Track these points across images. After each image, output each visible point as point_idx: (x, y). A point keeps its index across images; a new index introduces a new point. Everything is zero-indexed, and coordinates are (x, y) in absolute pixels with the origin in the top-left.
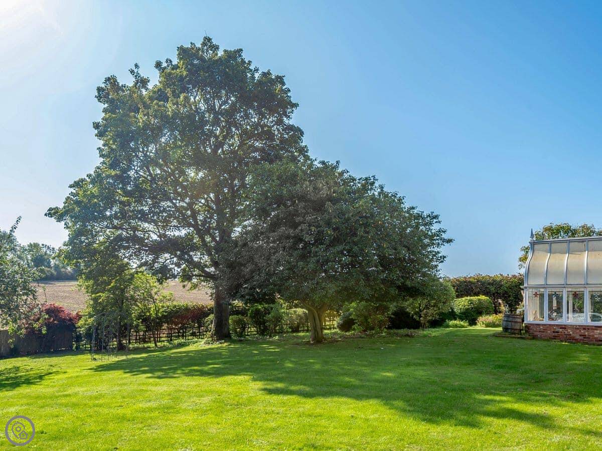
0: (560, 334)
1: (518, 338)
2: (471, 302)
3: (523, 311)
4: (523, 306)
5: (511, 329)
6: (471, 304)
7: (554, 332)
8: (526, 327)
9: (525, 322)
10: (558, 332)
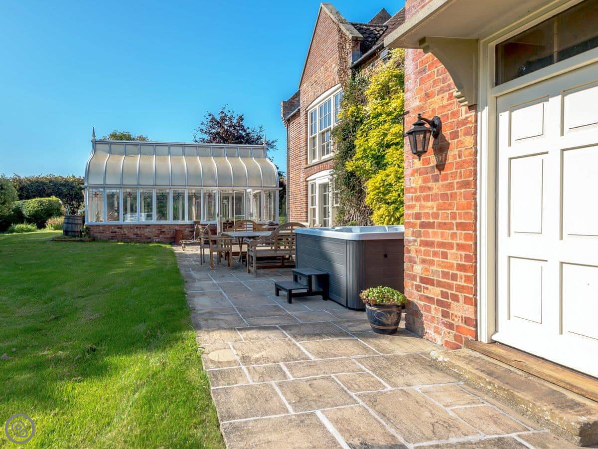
0: (117, 234)
1: (78, 241)
2: (41, 204)
3: (84, 212)
4: (84, 207)
5: (72, 231)
6: (40, 205)
7: (112, 232)
8: (87, 228)
9: (86, 224)
10: (115, 232)
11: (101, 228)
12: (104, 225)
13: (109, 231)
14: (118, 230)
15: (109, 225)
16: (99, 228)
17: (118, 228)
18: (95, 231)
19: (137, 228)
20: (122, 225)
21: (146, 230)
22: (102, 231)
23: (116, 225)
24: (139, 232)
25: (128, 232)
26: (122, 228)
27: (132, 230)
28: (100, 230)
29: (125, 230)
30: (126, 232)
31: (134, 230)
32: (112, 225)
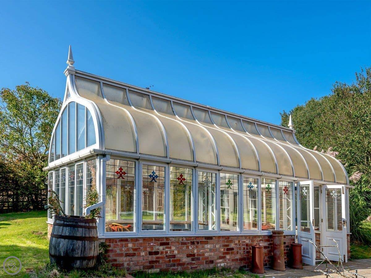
0: (159, 257)
7: (150, 254)
10: (157, 253)
11: (130, 245)
12: (137, 239)
13: (145, 250)
14: (161, 248)
15: (144, 239)
16: (126, 246)
17: (162, 244)
18: (118, 252)
19: (193, 243)
20: (167, 238)
21: (206, 246)
22: (131, 252)
23: (157, 239)
24: (195, 251)
25: (179, 252)
26: (168, 244)
27: (184, 248)
28: (128, 250)
29: (173, 248)
30: (176, 252)
31: (188, 247)
32: (151, 239)
